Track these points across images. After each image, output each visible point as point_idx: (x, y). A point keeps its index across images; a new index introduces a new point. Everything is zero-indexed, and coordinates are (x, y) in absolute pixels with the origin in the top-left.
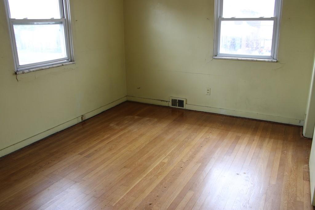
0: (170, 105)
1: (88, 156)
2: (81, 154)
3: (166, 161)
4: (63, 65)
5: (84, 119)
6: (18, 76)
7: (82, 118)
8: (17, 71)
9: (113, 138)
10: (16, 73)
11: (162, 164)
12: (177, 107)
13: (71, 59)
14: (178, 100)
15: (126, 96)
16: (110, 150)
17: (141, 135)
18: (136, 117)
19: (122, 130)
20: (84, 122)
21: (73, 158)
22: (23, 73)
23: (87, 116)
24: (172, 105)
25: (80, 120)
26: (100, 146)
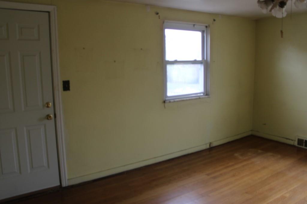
0: (296, 143)
1: (215, 178)
2: (208, 175)
3: (288, 195)
4: (200, 98)
5: (211, 146)
6: (166, 104)
7: (210, 145)
8: (165, 100)
9: (236, 166)
10: (164, 102)
11: (283, 198)
12: (304, 147)
13: (206, 93)
14: (305, 141)
15: (251, 131)
16: (234, 176)
17: (264, 168)
18: (260, 151)
19: (245, 160)
20: (211, 149)
21: (201, 176)
22: (170, 102)
23: (215, 144)
24: (298, 144)
25: (208, 147)
26: (225, 171)
